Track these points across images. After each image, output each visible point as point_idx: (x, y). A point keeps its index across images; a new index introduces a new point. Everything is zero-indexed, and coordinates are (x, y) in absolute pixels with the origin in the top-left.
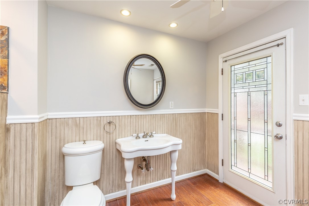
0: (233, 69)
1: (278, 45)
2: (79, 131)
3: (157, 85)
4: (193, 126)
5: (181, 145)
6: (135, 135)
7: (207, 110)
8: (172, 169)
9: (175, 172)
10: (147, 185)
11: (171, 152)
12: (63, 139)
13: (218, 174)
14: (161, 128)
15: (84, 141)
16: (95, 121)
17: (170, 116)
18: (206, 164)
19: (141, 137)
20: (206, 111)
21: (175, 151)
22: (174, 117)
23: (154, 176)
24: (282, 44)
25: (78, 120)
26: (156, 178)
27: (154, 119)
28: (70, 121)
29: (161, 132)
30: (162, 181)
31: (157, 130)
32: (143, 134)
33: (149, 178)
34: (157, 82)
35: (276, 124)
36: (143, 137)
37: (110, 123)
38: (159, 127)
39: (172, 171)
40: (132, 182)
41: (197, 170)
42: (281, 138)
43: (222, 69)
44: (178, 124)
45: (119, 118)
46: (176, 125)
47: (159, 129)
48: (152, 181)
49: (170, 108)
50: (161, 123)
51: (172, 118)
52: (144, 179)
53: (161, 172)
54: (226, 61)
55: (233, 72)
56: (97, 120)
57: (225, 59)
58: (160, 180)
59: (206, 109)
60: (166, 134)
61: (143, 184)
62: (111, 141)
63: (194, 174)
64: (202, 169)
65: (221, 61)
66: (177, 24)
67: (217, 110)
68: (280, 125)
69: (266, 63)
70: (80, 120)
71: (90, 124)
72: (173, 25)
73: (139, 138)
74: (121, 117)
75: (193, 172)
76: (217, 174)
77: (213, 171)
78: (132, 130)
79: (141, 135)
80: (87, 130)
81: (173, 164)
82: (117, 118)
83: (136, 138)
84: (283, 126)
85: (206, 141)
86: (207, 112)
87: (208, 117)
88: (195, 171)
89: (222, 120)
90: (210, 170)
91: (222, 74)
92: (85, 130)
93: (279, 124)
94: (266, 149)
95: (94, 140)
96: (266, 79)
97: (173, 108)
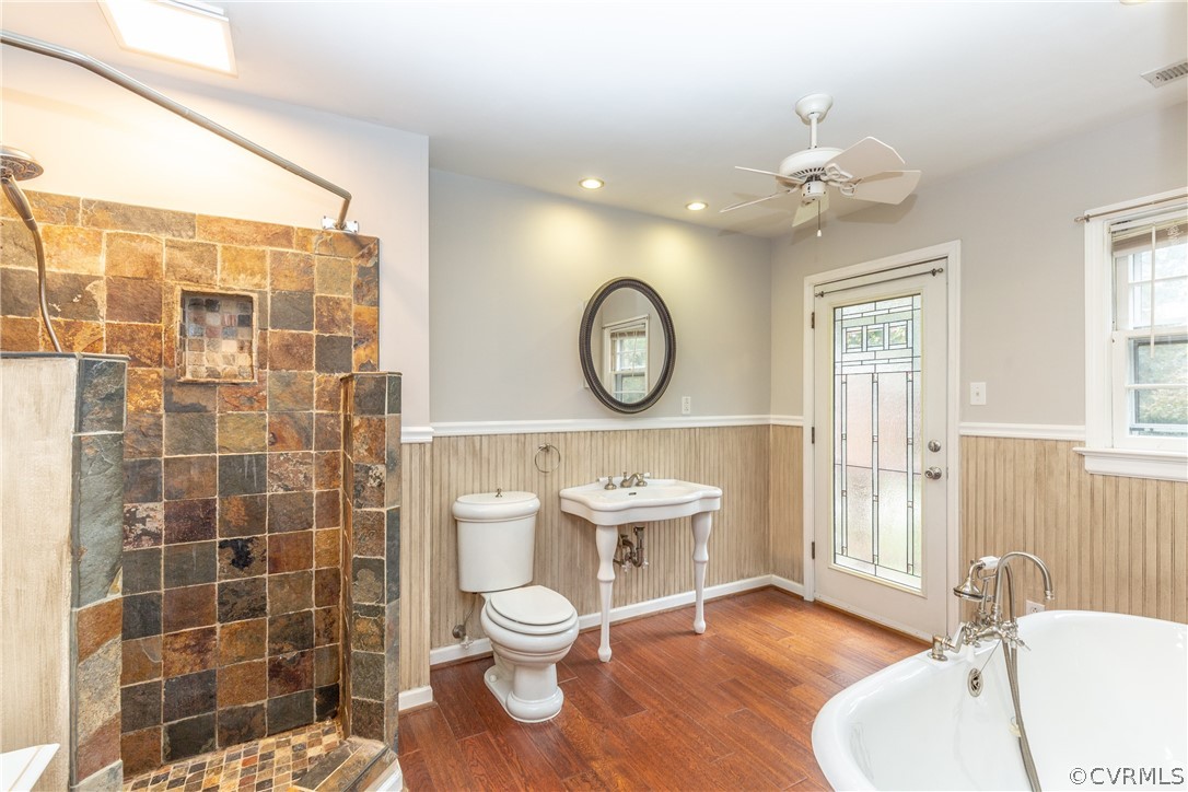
0: (838, 317)
1: (934, 273)
2: (481, 467)
3: (613, 343)
4: (739, 461)
5: (719, 499)
6: (604, 480)
7: (774, 419)
8: (698, 558)
9: (705, 566)
10: (629, 607)
11: (694, 518)
12: (446, 485)
13: (801, 581)
14: (662, 463)
15: (499, 491)
16: (514, 445)
17: (682, 432)
18: (771, 561)
19: (618, 485)
20: (772, 422)
21: (705, 513)
22: (693, 436)
23: (645, 587)
24: (941, 271)
25: (477, 440)
26: (651, 592)
27: (645, 440)
28: (461, 443)
29: (662, 476)
30: (662, 599)
31: (651, 469)
32: (623, 478)
33: (634, 591)
34: (613, 335)
35: (930, 446)
36: (622, 486)
37: (546, 449)
38: (657, 461)
39: (695, 562)
40: (615, 582)
41: (749, 577)
42: (937, 476)
43: (813, 314)
44: (702, 454)
45: (566, 439)
46: (697, 456)
47: (656, 466)
48: (640, 599)
49: (684, 412)
50: (662, 451)
51: (687, 439)
52: (623, 592)
53: (662, 577)
54: (822, 295)
55: (838, 324)
56: (518, 441)
57: (819, 290)
58: (659, 596)
59: (772, 416)
60: (673, 481)
61: (620, 606)
62: (549, 495)
63: (741, 585)
64: (760, 575)
65: (808, 292)
66: (707, 205)
67: (801, 418)
68: (936, 449)
69: (910, 308)
70: (481, 440)
71: (503, 453)
72: (697, 207)
73: (614, 487)
74: (569, 435)
75: (738, 579)
76: (799, 582)
77: (788, 578)
78: (594, 470)
79: (618, 480)
80: (496, 466)
81: (699, 547)
82: (562, 436)
83: (606, 487)
84: (942, 451)
85: (771, 501)
86: (774, 425)
87: (775, 438)
88: (742, 577)
89: (813, 442)
90: (781, 576)
91: (813, 327)
92: (492, 466)
93: (935, 446)
94: (910, 504)
95: (511, 490)
96: (910, 346)
97: (689, 412)
